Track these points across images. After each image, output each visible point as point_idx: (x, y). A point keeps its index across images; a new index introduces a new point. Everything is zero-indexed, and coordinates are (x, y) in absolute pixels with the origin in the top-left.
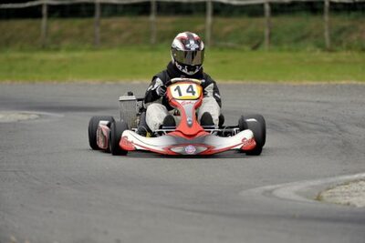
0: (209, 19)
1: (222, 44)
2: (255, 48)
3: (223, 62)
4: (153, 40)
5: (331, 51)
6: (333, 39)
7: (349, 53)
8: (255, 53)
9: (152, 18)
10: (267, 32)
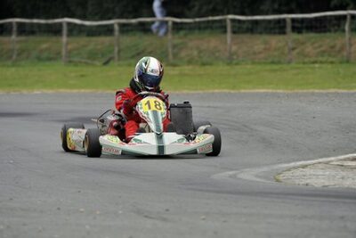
0: (64, 39)
1: (75, 59)
2: (106, 63)
3: (82, 76)
4: (14, 57)
5: (174, 65)
6: (175, 55)
7: (190, 67)
8: (106, 68)
9: (14, 37)
10: (116, 49)
